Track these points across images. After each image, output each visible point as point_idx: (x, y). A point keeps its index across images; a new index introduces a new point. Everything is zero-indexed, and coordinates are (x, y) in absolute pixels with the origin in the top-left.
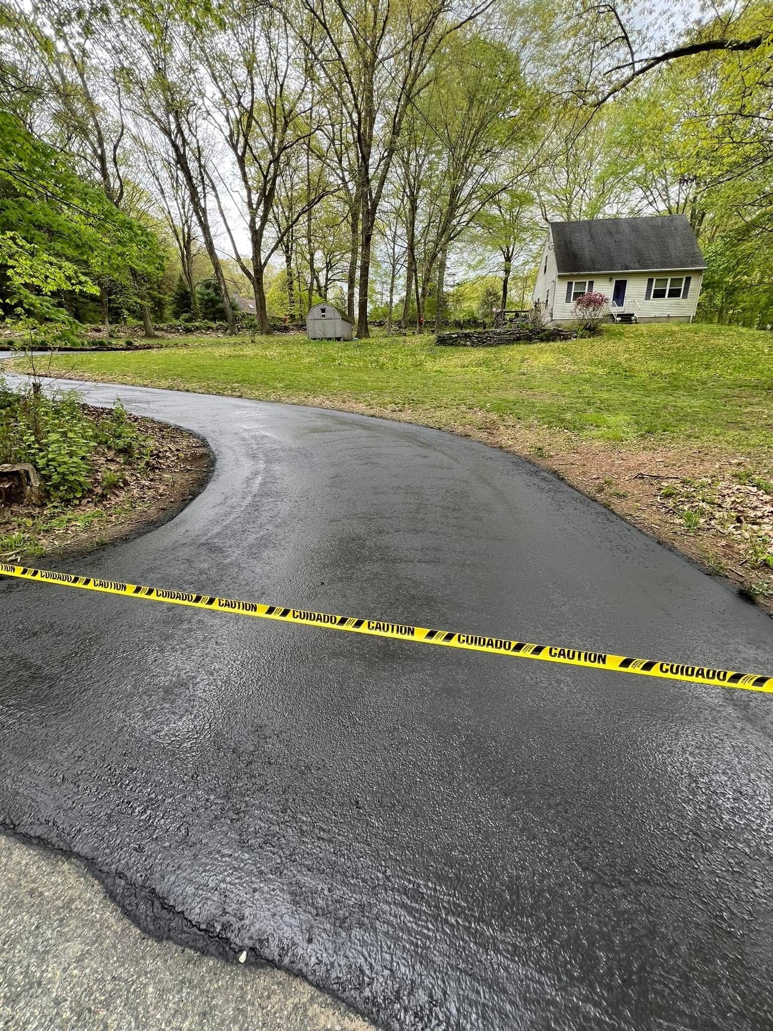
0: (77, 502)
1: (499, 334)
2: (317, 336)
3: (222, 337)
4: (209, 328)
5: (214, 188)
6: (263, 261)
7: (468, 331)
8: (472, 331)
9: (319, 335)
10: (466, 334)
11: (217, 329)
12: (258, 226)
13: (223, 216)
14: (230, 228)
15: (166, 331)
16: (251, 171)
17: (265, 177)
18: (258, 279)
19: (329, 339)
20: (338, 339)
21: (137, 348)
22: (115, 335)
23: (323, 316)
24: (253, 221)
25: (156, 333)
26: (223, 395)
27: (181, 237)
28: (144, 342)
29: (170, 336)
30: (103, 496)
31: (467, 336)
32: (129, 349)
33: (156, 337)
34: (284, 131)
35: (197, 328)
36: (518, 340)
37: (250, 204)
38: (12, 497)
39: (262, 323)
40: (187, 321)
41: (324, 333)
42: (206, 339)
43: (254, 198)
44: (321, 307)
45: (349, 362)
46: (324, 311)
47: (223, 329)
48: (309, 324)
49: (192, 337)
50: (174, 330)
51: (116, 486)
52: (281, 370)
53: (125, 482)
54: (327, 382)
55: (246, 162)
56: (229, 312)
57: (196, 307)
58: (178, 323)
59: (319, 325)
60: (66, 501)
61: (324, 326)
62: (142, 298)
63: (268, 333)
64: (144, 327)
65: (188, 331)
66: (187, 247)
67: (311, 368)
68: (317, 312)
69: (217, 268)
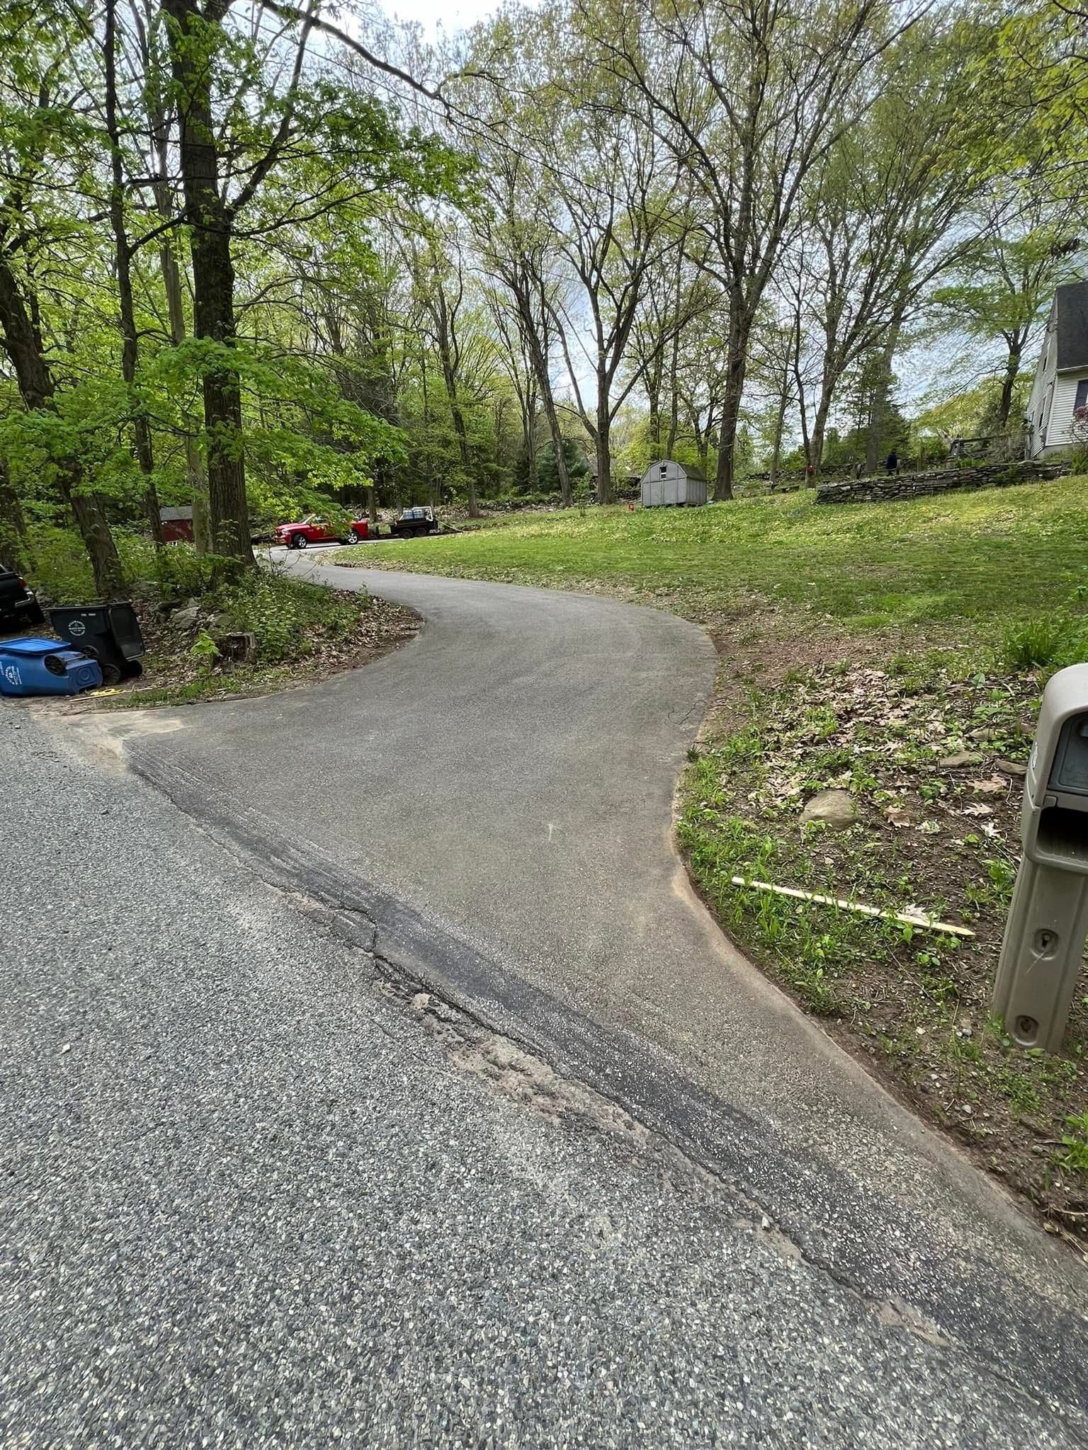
0: (277, 662)
1: (922, 479)
2: (654, 502)
3: (553, 512)
4: (541, 501)
5: (561, 332)
6: (610, 411)
7: (867, 480)
8: (875, 478)
9: (656, 501)
10: (864, 485)
11: (550, 502)
12: (607, 368)
13: (569, 363)
14: (577, 378)
15: (492, 509)
16: (605, 302)
17: (619, 307)
18: (602, 435)
19: (670, 505)
20: (680, 505)
21: (454, 532)
23: (663, 476)
24: (602, 363)
25: (482, 512)
27: (524, 397)
28: (469, 523)
29: (495, 514)
31: (865, 487)
33: (482, 516)
34: (647, 247)
35: (527, 503)
36: (954, 486)
37: (600, 340)
38: (238, 656)
39: (603, 489)
40: (516, 495)
41: (663, 498)
42: (536, 513)
43: (606, 336)
44: (661, 464)
45: (669, 535)
46: (664, 469)
47: (556, 502)
48: (644, 488)
49: (519, 514)
50: (501, 506)
51: (309, 653)
52: (575, 550)
53: (318, 651)
54: (617, 562)
55: (599, 297)
56: (565, 480)
57: (534, 476)
58: (507, 498)
59: (656, 488)
60: (270, 661)
61: (663, 489)
62: (468, 474)
63: (610, 502)
64: (469, 507)
65: (516, 507)
66: (531, 406)
67: (613, 546)
68: (655, 472)
69: (555, 428)
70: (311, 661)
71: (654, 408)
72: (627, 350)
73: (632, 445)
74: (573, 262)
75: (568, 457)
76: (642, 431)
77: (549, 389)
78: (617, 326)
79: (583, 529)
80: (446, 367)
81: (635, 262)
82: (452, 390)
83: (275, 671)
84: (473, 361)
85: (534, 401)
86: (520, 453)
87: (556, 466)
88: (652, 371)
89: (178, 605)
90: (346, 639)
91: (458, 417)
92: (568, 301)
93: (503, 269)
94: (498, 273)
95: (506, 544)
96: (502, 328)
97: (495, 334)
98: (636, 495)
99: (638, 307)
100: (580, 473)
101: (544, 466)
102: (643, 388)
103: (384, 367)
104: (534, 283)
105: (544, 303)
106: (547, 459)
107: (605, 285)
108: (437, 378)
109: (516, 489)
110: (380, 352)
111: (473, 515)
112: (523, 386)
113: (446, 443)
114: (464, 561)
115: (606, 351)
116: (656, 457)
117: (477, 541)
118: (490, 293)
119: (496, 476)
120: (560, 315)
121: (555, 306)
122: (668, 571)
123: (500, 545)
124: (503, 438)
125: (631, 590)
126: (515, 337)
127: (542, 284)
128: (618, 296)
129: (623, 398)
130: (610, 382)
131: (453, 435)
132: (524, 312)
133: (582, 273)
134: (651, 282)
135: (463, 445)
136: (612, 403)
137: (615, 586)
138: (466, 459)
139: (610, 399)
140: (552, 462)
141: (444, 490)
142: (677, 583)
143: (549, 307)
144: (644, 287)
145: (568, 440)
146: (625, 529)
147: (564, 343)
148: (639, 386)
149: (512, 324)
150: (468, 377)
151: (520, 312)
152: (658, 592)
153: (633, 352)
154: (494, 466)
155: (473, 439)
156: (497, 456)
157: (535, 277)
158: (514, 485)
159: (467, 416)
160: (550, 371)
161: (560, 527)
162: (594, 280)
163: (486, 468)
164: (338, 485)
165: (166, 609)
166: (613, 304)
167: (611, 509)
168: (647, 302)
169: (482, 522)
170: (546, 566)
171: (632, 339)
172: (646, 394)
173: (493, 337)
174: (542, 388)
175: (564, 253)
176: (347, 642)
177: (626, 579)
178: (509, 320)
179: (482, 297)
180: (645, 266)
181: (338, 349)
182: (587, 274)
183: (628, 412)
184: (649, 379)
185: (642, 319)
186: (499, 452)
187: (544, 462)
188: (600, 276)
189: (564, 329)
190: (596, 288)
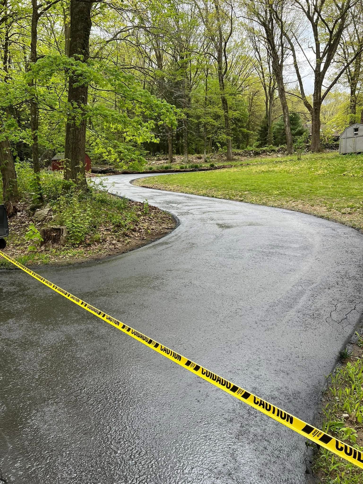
0: (77, 246)
2: (348, 151)
3: (280, 157)
4: (273, 151)
5: (293, 50)
6: (322, 94)
9: (350, 150)
11: (278, 151)
12: (322, 69)
14: (302, 76)
15: (241, 155)
16: (322, 31)
17: (331, 32)
18: (316, 109)
21: (216, 168)
22: (208, 161)
23: (356, 134)
24: (318, 66)
25: (235, 157)
26: (233, 200)
27: (267, 88)
28: (226, 164)
29: (243, 158)
30: (89, 245)
32: (211, 169)
35: (264, 152)
37: (318, 52)
38: (56, 240)
39: (315, 143)
40: (258, 147)
41: (355, 148)
42: (269, 158)
43: (322, 50)
44: (355, 126)
45: (356, 172)
46: (356, 130)
47: (282, 151)
48: (342, 142)
49: (258, 159)
50: (247, 154)
51: (98, 241)
52: (289, 181)
53: (104, 240)
54: (317, 190)
55: (318, 28)
56: (289, 137)
57: (270, 137)
58: (251, 149)
59: (350, 142)
60: (73, 245)
61: (355, 143)
62: (228, 134)
63: (319, 151)
64: (227, 154)
65: (257, 154)
66: (271, 94)
67: (316, 179)
68: (350, 132)
69: (285, 106)
70: (99, 246)
71: (353, 92)
72: (336, 57)
73: (337, 116)
74: (303, 9)
75: (293, 124)
76: (345, 107)
77: (282, 83)
78: (329, 44)
79: (297, 168)
80: (220, 73)
81: (343, 5)
82: (223, 86)
83: (75, 251)
84: (238, 70)
85: (273, 91)
86: (263, 122)
87: (284, 130)
88: (353, 70)
89: (39, 207)
90: (124, 234)
91: (224, 101)
92: (299, 31)
93: (258, 15)
94: (256, 19)
95: (244, 176)
96: (257, 49)
97: (252, 54)
98: (337, 147)
99: (345, 32)
100: (300, 133)
101: (278, 129)
102: (346, 80)
103: (185, 75)
104: (277, 22)
105: (283, 33)
106: (280, 125)
107: (323, 20)
108: (214, 80)
109: (258, 143)
110: (183, 66)
111: (229, 159)
112: (267, 83)
113: (217, 117)
114: (216, 187)
115: (321, 59)
116: (352, 123)
117: (227, 174)
118: (251, 30)
119: (246, 136)
120: (293, 40)
121: (290, 34)
122: (353, 196)
123: (240, 177)
124: (252, 113)
125: (324, 209)
126: (264, 54)
127: (282, 22)
128: (331, 25)
129: (331, 86)
130: (323, 77)
131: (221, 112)
132: (270, 39)
133: (308, 14)
134: (354, 17)
135: (227, 119)
136: (324, 89)
137: (312, 206)
138: (227, 126)
139: (323, 88)
140: (283, 127)
141: (214, 144)
142: (358, 205)
143: (285, 35)
144: (349, 19)
145: (294, 114)
146: (326, 168)
147: (294, 56)
148: (344, 78)
149: (263, 46)
150: (234, 79)
151: (268, 39)
152: (343, 211)
153: (341, 59)
154: (245, 130)
155: (232, 114)
156: (248, 125)
157: (279, 19)
158: (258, 141)
159: (230, 101)
160: (284, 73)
161: (282, 167)
162: (315, 17)
163: (240, 131)
164: (140, 141)
165: (33, 209)
166: (327, 31)
167: (319, 155)
168: (351, 29)
169: (234, 163)
170: (267, 191)
171: (340, 51)
172: (348, 84)
173: (251, 55)
174: (278, 83)
175: (297, 4)
176: (125, 235)
177: (321, 201)
178: (261, 45)
179: (245, 33)
180: (349, 7)
181: (160, 66)
182: (311, 15)
183: (336, 96)
184: (350, 75)
185: (347, 39)
186: (249, 122)
187: (278, 127)
188: (319, 15)
189: (295, 48)
190: (317, 22)
